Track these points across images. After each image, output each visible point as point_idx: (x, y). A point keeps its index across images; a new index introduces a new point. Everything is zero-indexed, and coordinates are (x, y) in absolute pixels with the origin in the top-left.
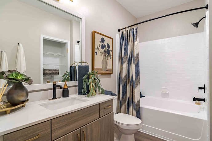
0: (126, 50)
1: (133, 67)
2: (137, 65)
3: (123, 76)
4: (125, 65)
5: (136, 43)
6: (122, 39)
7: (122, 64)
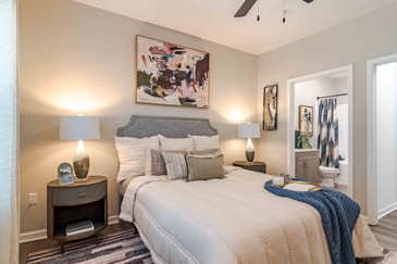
0: (326, 116)
1: (332, 131)
2: (336, 129)
3: (323, 137)
4: (325, 129)
5: (335, 112)
6: (321, 106)
7: (321, 127)
